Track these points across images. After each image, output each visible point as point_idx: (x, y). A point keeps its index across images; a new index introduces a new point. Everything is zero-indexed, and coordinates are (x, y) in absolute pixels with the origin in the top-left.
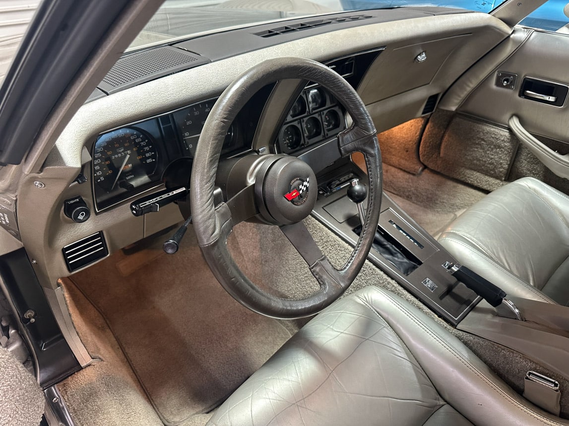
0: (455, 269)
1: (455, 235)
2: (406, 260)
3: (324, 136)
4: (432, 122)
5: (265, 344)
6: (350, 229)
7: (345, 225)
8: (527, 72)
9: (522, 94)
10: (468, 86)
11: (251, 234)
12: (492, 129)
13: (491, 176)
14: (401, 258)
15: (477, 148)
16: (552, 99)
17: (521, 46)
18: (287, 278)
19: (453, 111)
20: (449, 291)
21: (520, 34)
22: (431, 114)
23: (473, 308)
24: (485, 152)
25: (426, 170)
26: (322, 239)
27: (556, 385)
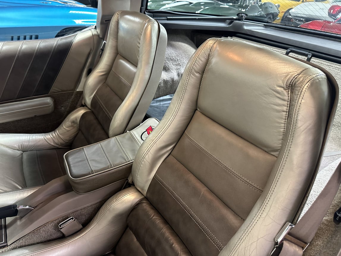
27: (72, 219)
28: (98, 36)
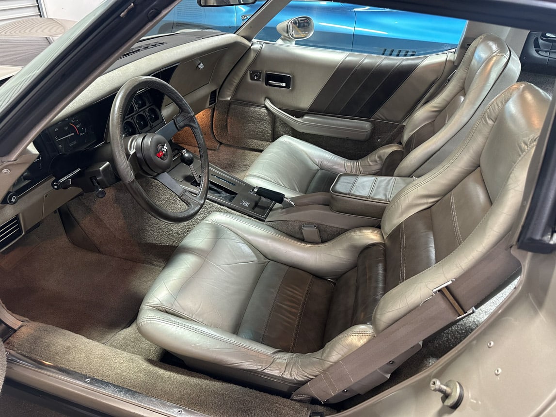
0: (256, 190)
1: (251, 175)
2: (228, 194)
3: (151, 127)
4: (217, 110)
5: (148, 281)
6: (189, 184)
7: (185, 182)
8: (266, 69)
9: (267, 84)
10: (235, 82)
11: (113, 209)
12: (256, 109)
13: (263, 140)
14: (224, 194)
15: (250, 123)
16: (284, 84)
17: (259, 53)
18: (152, 231)
19: (228, 101)
20: (256, 205)
21: (257, 45)
22: (215, 105)
23: (271, 210)
24: (256, 125)
25: (222, 146)
26: (172, 195)
27: (315, 226)
28: (453, 62)
